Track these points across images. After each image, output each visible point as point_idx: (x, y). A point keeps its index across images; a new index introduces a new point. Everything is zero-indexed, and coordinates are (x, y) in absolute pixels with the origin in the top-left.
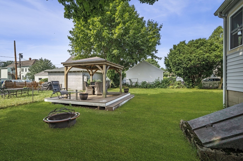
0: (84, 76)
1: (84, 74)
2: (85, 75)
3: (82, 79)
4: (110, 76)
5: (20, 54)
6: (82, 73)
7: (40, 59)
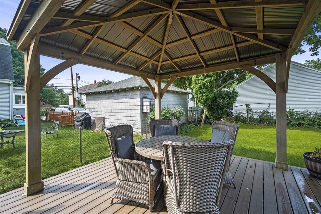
0: (144, 100)
1: (144, 95)
2: (146, 97)
3: (139, 107)
4: (205, 98)
5: (77, 74)
6: (138, 93)
7: (104, 81)
